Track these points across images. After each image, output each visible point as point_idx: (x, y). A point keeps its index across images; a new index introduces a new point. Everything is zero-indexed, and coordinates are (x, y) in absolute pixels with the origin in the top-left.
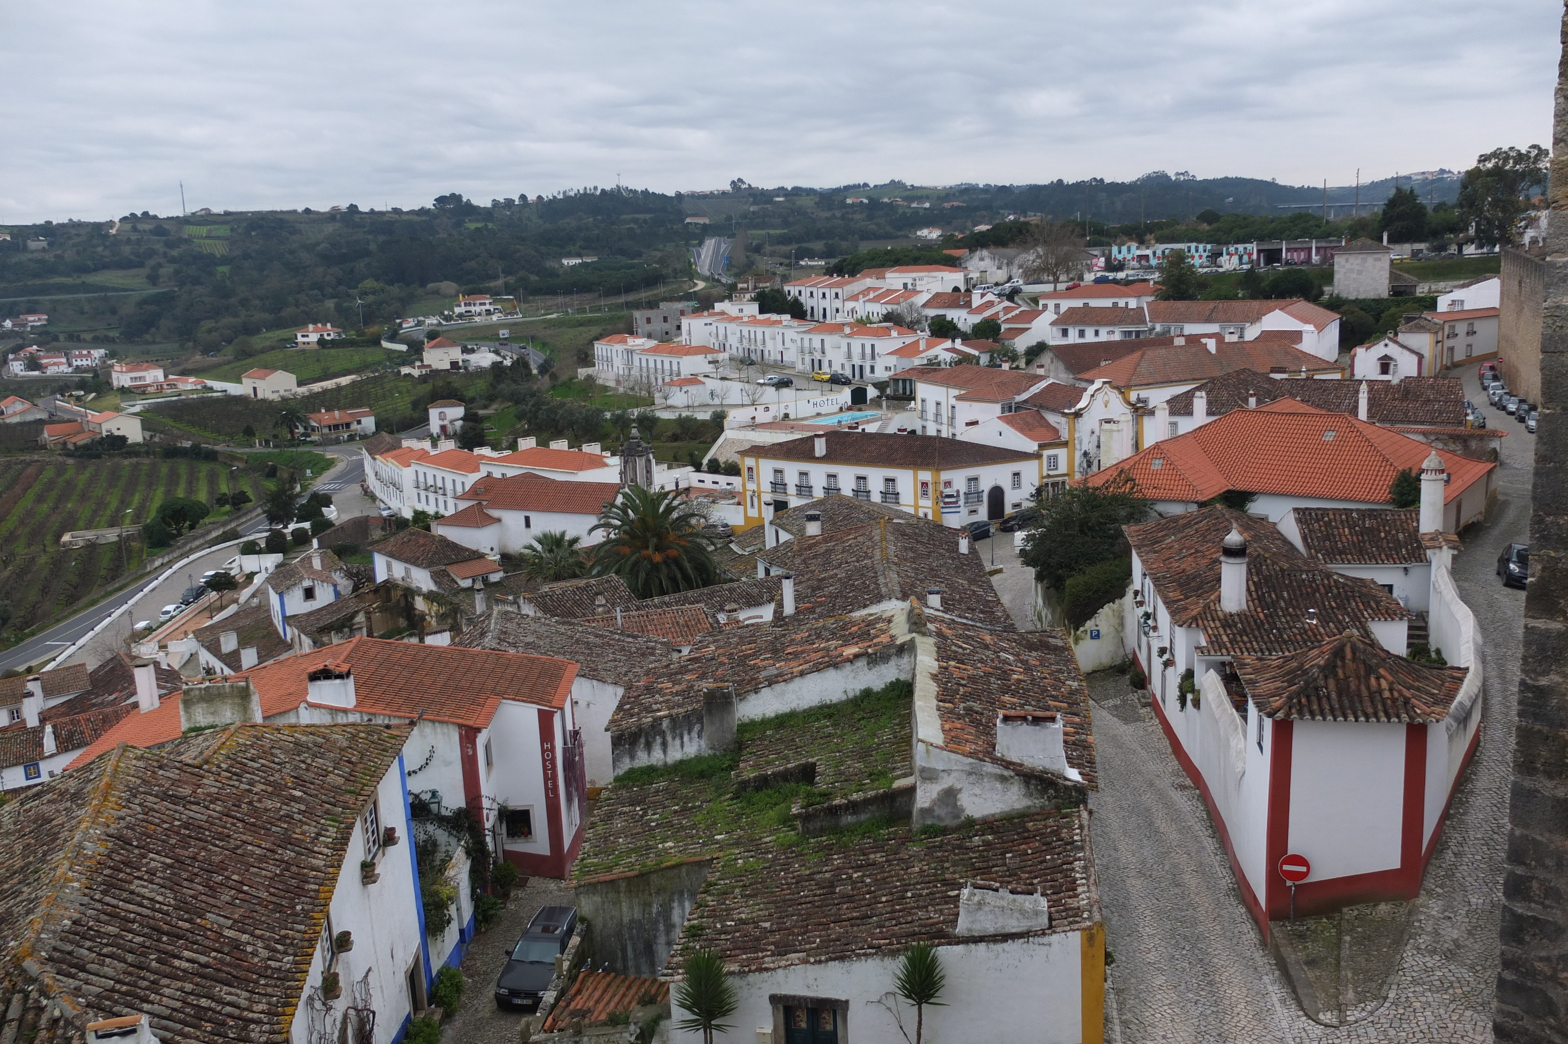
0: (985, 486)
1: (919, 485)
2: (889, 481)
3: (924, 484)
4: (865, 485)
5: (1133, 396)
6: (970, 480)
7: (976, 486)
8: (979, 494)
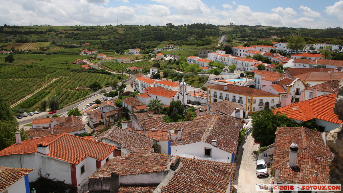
0: (264, 102)
1: (248, 100)
2: (241, 98)
3: (249, 100)
4: (235, 98)
5: (306, 83)
6: (260, 100)
7: (262, 101)
8: (263, 103)
